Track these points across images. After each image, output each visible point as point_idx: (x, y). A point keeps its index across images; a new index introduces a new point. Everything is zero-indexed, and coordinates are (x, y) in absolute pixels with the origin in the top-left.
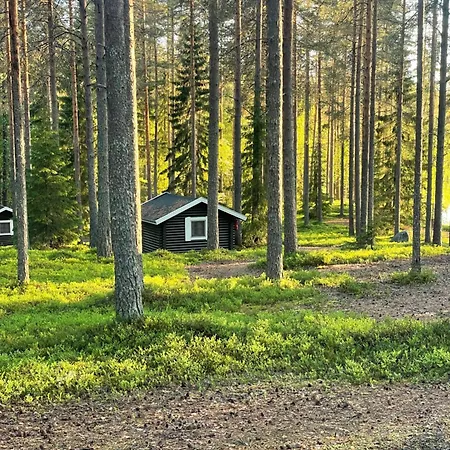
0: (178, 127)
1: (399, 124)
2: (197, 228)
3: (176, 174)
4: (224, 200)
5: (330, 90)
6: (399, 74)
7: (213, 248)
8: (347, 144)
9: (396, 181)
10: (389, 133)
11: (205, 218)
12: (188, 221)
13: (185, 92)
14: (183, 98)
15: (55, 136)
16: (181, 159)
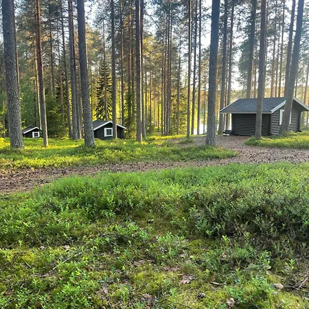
0: (100, 99)
1: (178, 99)
2: (109, 132)
3: (100, 116)
4: (118, 123)
5: (154, 86)
6: (178, 81)
7: (115, 138)
8: (160, 105)
9: (177, 118)
10: (175, 101)
11: (112, 128)
12: (105, 129)
13: (102, 86)
14: (101, 88)
15: (54, 99)
16: (101, 110)
